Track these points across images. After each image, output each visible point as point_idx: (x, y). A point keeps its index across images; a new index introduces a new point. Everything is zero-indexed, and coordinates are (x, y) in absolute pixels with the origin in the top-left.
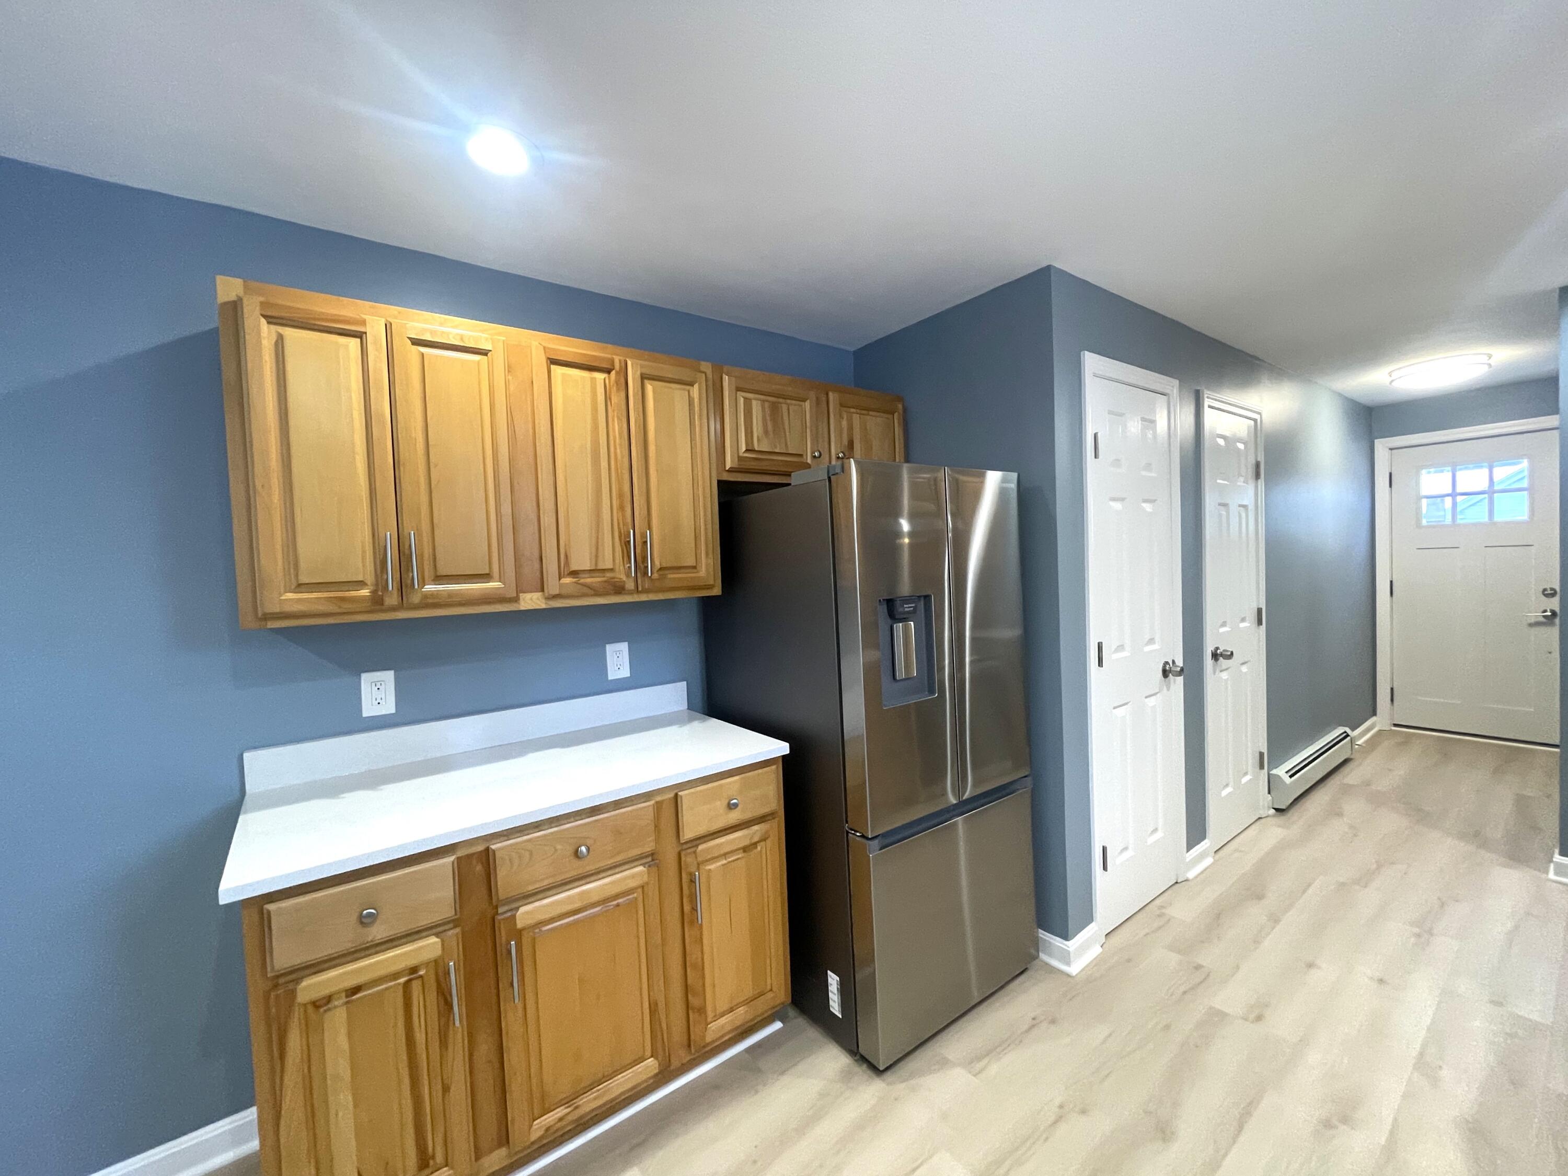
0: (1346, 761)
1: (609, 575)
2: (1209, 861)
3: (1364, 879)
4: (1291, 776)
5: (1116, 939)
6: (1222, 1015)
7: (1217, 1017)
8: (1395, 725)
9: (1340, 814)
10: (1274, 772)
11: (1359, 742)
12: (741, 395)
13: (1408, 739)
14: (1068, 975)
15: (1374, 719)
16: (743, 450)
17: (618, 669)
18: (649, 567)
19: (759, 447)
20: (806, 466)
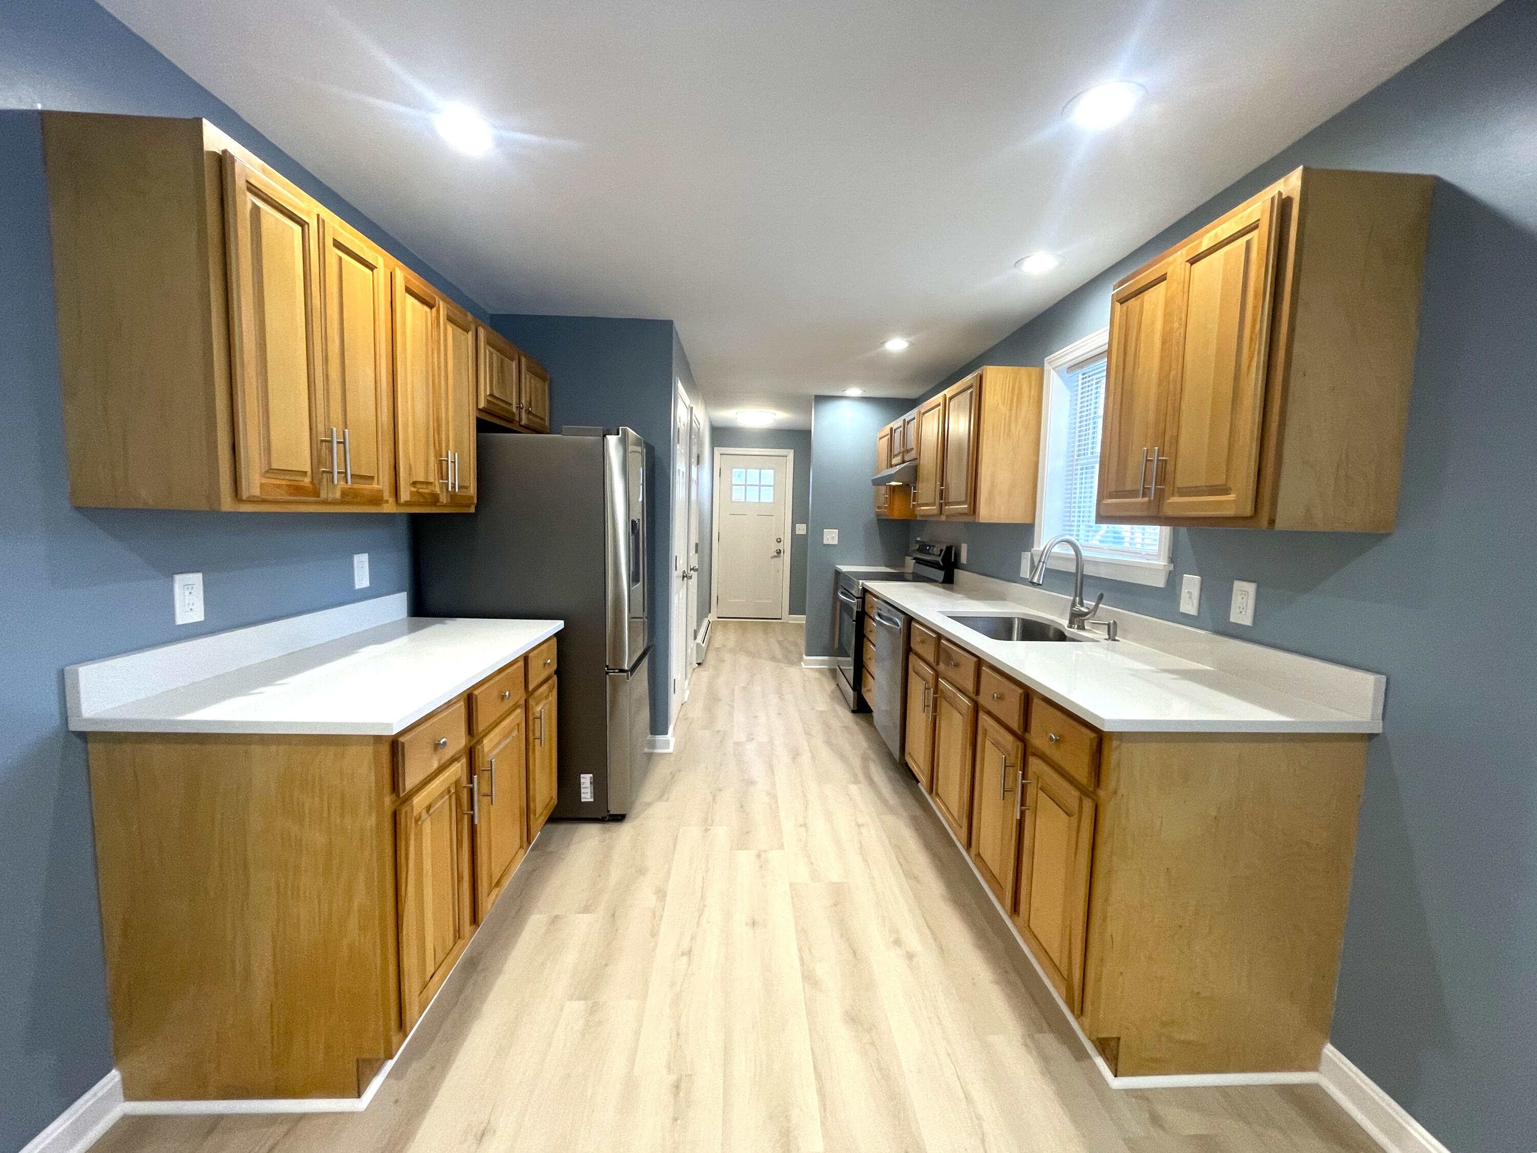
1: (431, 488)
3: (750, 684)
4: (703, 643)
5: (679, 736)
7: (738, 745)
8: (718, 618)
10: (698, 642)
12: (488, 348)
13: (726, 624)
14: (671, 753)
15: (710, 615)
16: (488, 393)
17: (362, 578)
18: (454, 487)
19: (496, 394)
20: (514, 414)
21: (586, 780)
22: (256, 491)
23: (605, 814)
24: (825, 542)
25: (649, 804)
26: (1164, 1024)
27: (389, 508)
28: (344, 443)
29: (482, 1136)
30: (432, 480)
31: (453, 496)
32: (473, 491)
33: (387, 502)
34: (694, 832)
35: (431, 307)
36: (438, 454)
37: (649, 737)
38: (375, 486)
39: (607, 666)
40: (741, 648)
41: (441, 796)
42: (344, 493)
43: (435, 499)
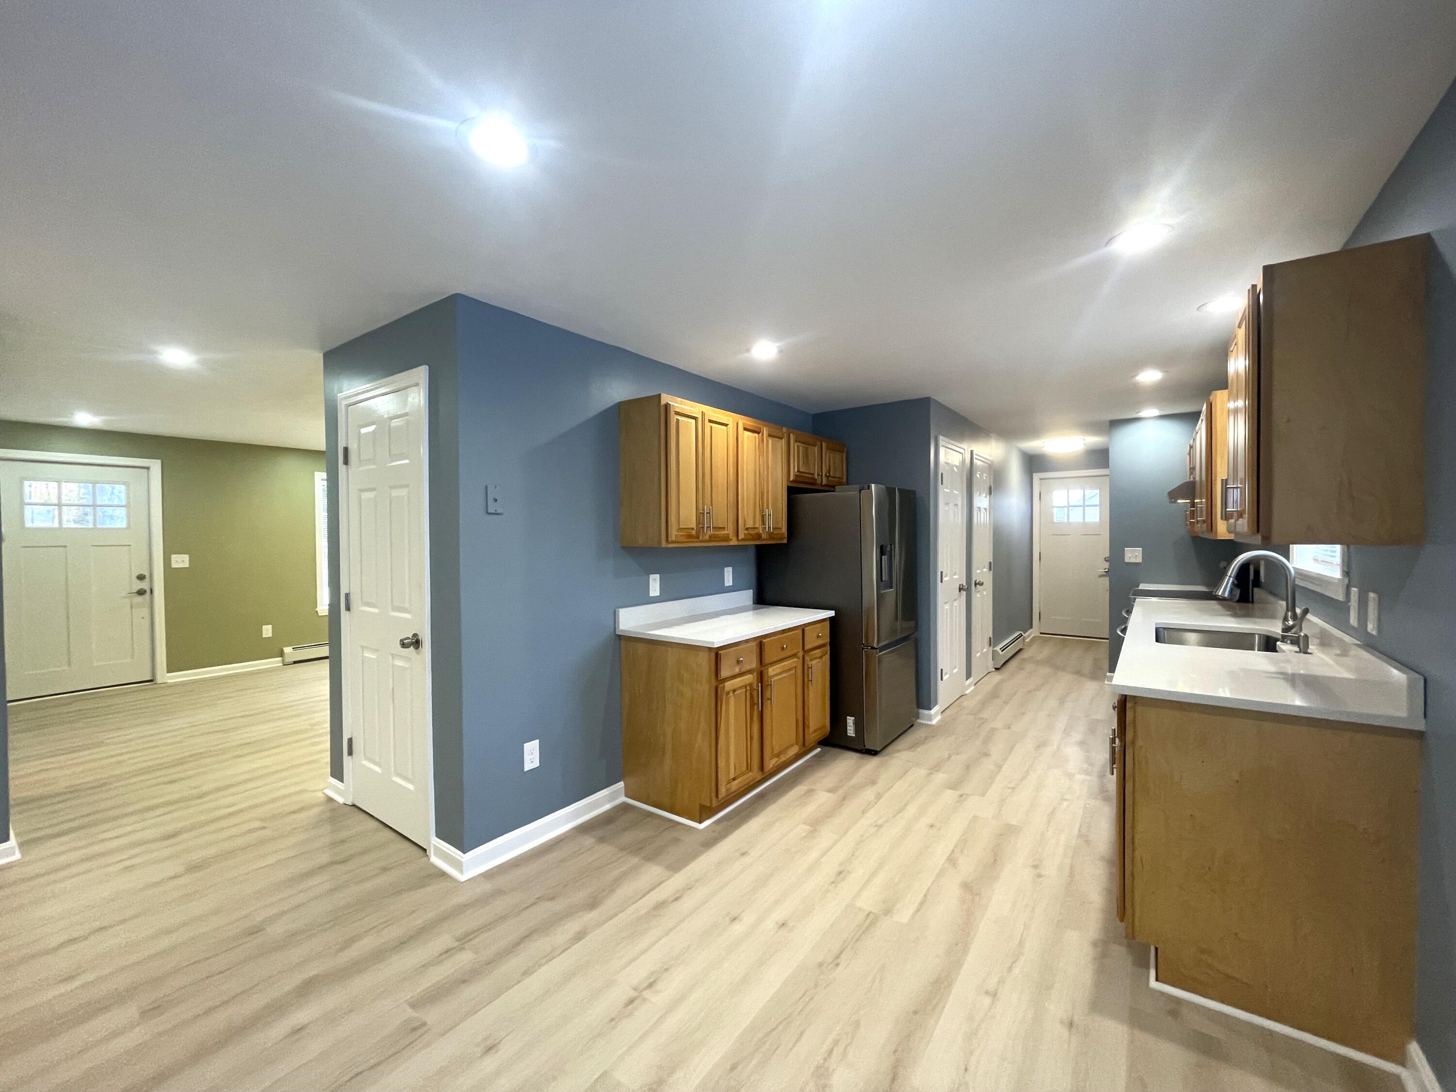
0: (1021, 650)
1: (756, 530)
2: (973, 688)
3: (1038, 689)
4: (1002, 651)
5: (945, 714)
6: (996, 729)
7: (993, 730)
8: (1041, 633)
9: (1023, 669)
10: (995, 649)
11: (1027, 641)
12: (796, 444)
13: (1047, 640)
14: (933, 725)
15: (1031, 630)
16: (796, 471)
17: (729, 581)
18: (769, 527)
19: (801, 470)
20: (816, 479)
21: (850, 720)
22: (674, 538)
23: (862, 747)
24: (1127, 560)
25: (899, 751)
26: (1203, 951)
27: (734, 542)
28: (710, 513)
29: (743, 854)
30: (758, 526)
31: (770, 535)
32: (784, 530)
33: (732, 539)
34: (923, 772)
35: (758, 433)
36: (762, 511)
37: (916, 710)
38: (726, 532)
39: (863, 644)
40: (1049, 662)
41: (741, 688)
42: (710, 537)
43: (759, 536)
